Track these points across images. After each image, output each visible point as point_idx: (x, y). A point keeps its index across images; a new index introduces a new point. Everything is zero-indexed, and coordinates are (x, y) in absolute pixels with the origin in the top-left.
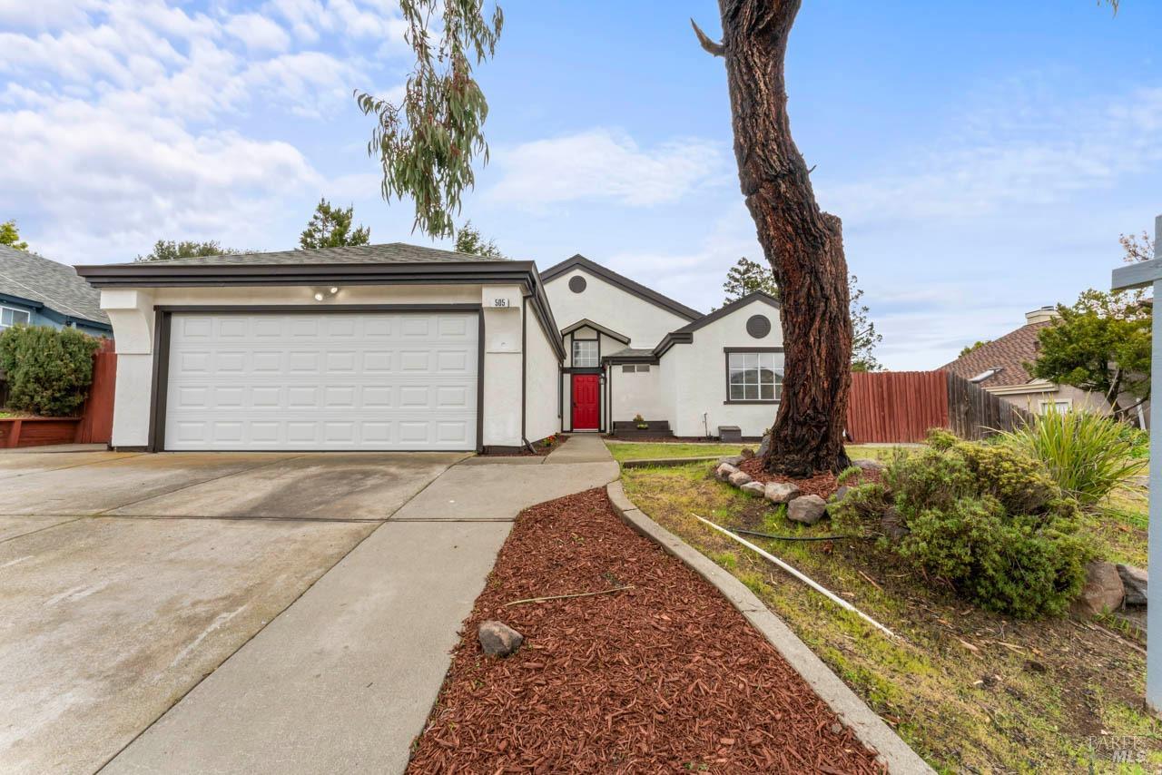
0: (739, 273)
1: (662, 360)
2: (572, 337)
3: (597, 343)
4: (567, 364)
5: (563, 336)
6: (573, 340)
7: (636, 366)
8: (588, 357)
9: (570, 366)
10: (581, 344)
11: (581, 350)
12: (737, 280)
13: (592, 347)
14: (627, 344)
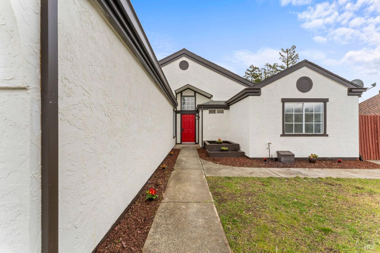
0: (250, 71)
1: (231, 107)
2: (181, 94)
3: (194, 98)
4: (179, 108)
5: (177, 94)
6: (182, 96)
7: (216, 110)
8: (190, 105)
9: (180, 110)
10: (186, 98)
11: (186, 102)
12: (249, 74)
13: (192, 100)
14: (210, 98)
